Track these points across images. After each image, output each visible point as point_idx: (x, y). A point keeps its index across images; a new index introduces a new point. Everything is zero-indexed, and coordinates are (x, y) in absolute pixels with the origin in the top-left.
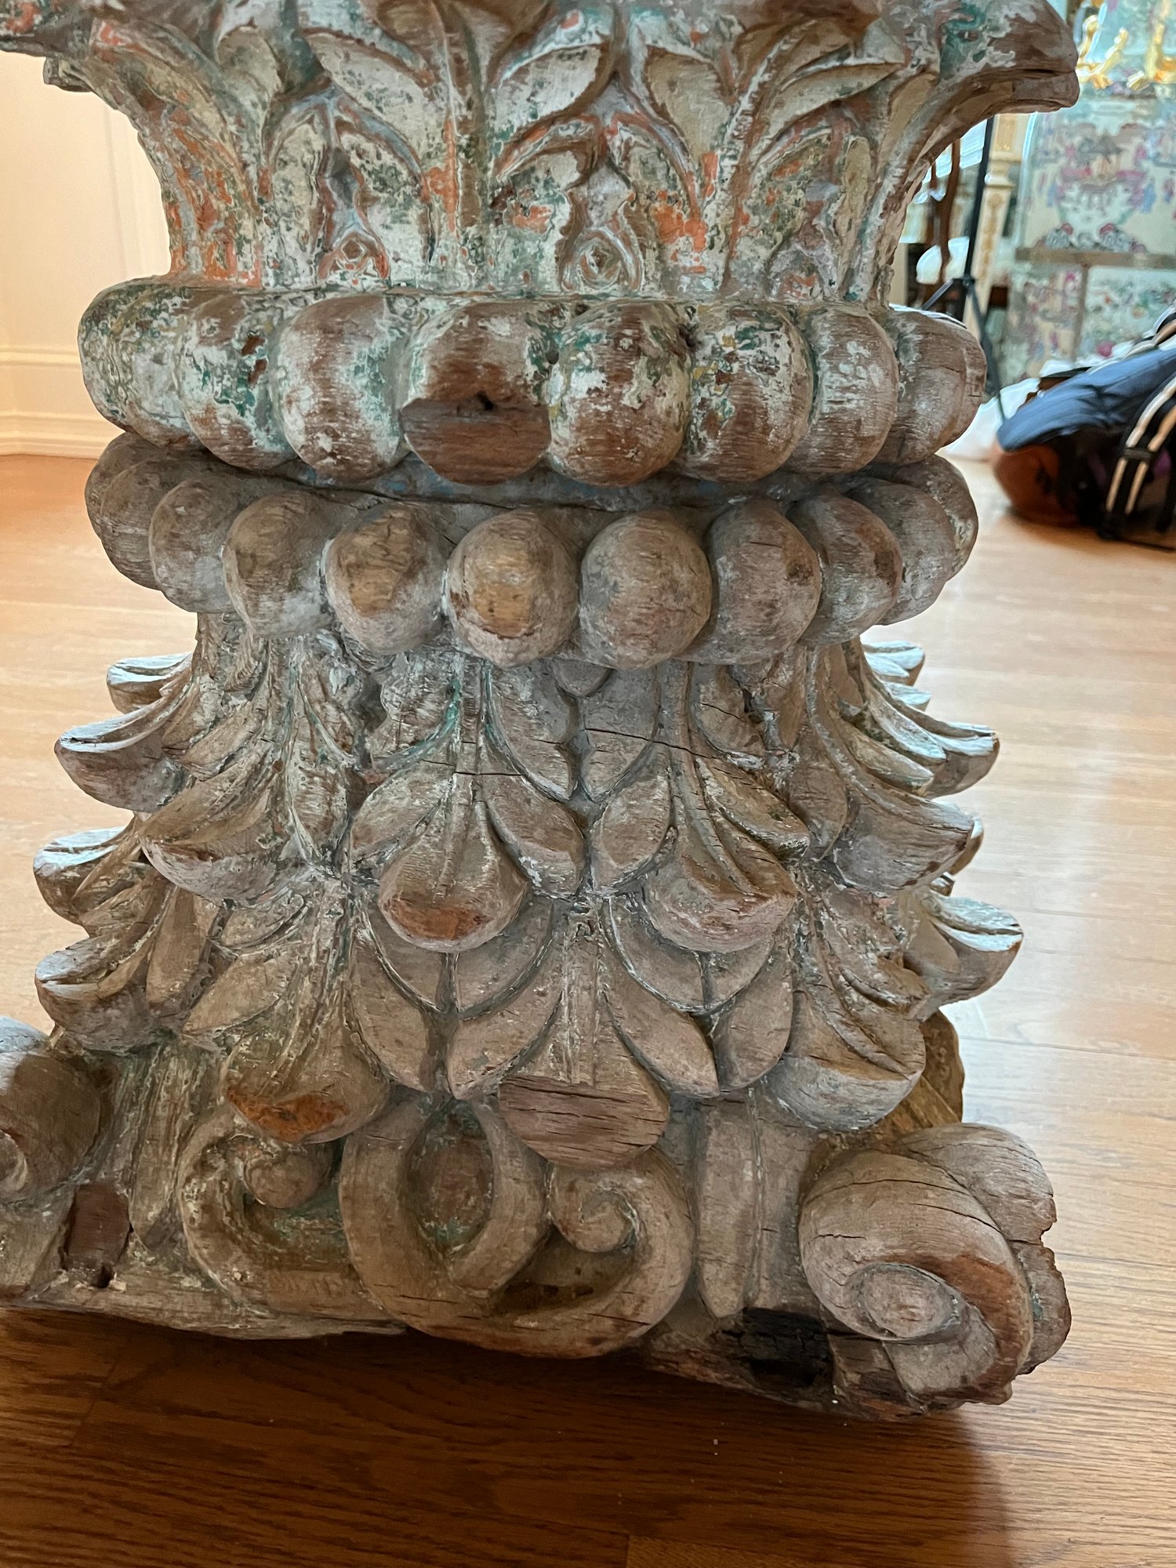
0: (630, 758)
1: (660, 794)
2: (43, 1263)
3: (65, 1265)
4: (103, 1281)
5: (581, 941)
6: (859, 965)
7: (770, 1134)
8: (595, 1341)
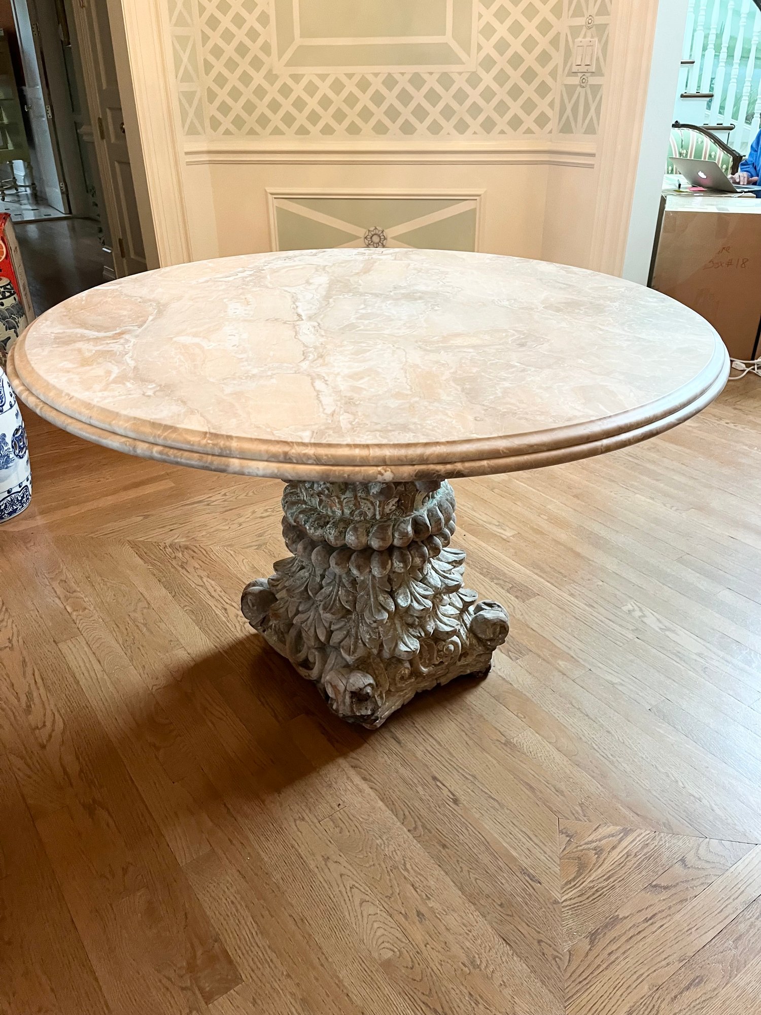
0: (328, 582)
1: (330, 590)
2: (257, 623)
3: (261, 626)
4: (264, 631)
5: (315, 608)
6: (365, 637)
7: (339, 657)
8: (305, 676)
